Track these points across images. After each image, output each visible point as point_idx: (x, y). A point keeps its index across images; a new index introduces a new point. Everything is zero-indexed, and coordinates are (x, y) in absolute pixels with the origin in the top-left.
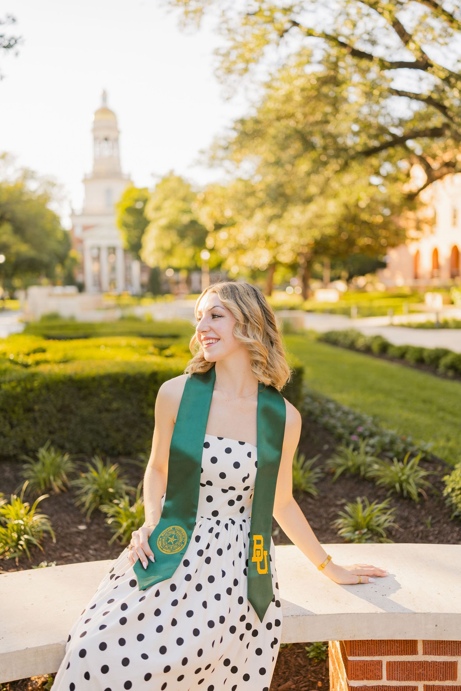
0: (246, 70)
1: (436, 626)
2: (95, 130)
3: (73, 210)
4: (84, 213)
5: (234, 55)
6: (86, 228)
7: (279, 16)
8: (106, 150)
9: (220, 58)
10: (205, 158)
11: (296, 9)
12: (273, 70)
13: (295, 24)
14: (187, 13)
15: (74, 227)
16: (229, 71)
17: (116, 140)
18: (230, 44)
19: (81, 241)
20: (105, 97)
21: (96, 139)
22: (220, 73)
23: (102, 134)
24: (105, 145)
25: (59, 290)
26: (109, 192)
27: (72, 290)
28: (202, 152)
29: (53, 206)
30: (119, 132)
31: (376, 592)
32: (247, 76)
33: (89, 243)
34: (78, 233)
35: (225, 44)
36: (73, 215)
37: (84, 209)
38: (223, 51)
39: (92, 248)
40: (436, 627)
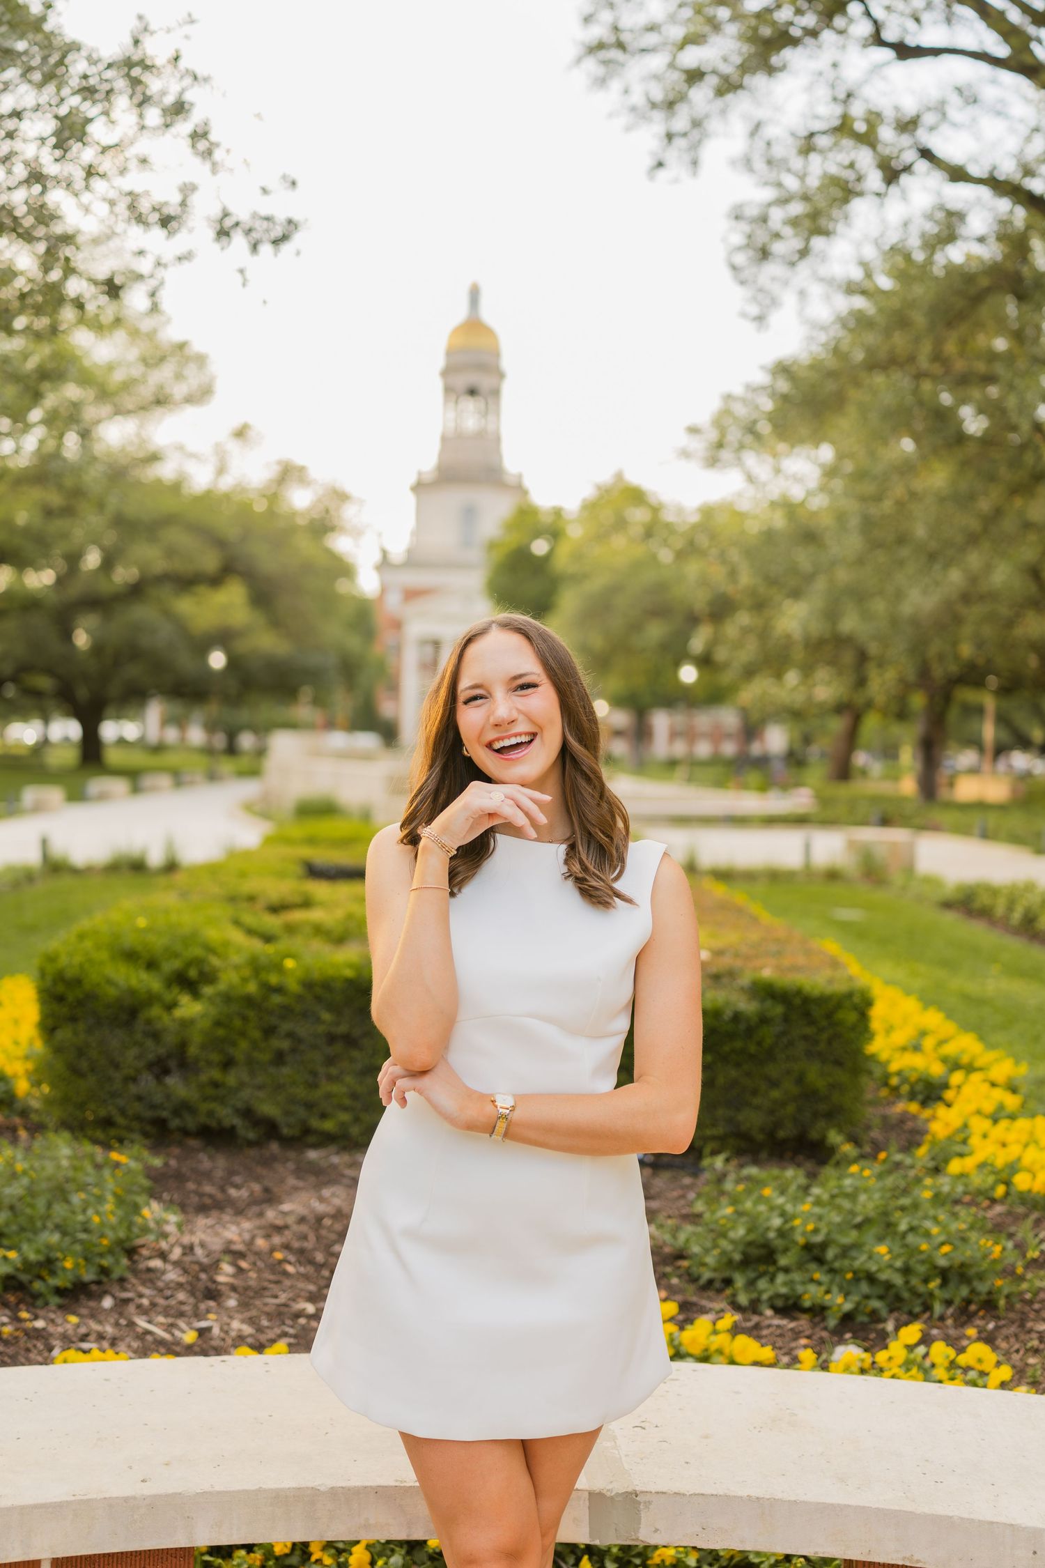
0: (804, 253)
1: (1035, 1553)
2: (446, 373)
3: (385, 553)
4: (413, 561)
5: (777, 216)
6: (411, 595)
7: (886, 133)
8: (470, 416)
9: (745, 227)
10: (698, 445)
11: (929, 119)
12: (870, 253)
13: (926, 154)
14: (670, 137)
15: (384, 590)
16: (764, 254)
17: (496, 393)
18: (768, 194)
19: (397, 625)
20: (474, 295)
21: (448, 390)
22: (741, 259)
23: (463, 381)
24: (470, 405)
25: (338, 740)
26: (470, 514)
27: (367, 741)
28: (693, 430)
29: (341, 544)
30: (501, 375)
31: (925, 1474)
32: (804, 268)
33: (418, 627)
34: (393, 601)
35: (756, 194)
36: (385, 564)
37: (410, 551)
38: (753, 212)
39: (423, 642)
40: (1034, 1556)
